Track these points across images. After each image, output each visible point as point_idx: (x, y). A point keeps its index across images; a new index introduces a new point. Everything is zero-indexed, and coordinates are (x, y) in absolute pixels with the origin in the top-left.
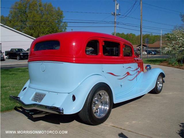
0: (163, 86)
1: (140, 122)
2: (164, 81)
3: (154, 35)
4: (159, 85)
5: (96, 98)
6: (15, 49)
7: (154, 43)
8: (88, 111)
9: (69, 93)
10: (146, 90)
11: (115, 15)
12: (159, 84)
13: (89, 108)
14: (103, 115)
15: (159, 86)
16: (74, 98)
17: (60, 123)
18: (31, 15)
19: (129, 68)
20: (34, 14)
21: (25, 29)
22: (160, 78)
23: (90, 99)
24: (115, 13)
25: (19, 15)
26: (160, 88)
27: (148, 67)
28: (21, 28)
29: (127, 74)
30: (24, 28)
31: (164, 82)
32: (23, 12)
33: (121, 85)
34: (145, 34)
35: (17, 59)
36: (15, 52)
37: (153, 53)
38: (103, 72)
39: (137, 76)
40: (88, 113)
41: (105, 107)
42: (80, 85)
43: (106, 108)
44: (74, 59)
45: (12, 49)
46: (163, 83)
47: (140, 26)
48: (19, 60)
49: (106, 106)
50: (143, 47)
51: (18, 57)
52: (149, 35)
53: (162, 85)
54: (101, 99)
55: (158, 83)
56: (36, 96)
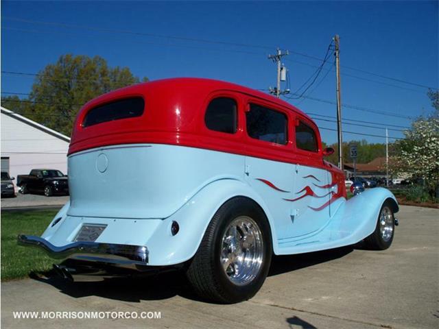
0: (395, 232)
1: (339, 298)
2: (396, 221)
3: (371, 145)
4: (386, 228)
5: (230, 237)
6: (42, 171)
7: (370, 161)
8: (211, 262)
9: (163, 219)
10: (352, 235)
11: (278, 93)
12: (384, 226)
13: (213, 255)
14: (249, 278)
15: (386, 231)
16: (175, 228)
17: (141, 301)
18: (82, 94)
19: (310, 178)
20: (88, 93)
21: (67, 127)
22: (387, 212)
23: (214, 233)
24: (279, 89)
25: (54, 95)
26: (389, 236)
27: (357, 187)
28: (58, 124)
29: (305, 192)
30: (63, 125)
31: (397, 225)
32: (63, 89)
33: (292, 217)
34: (348, 142)
35: (45, 195)
36: (41, 177)
37: (369, 183)
38: (248, 174)
39: (329, 203)
40: (210, 268)
41: (252, 258)
42: (188, 202)
43: (257, 263)
44: (178, 137)
45: (33, 171)
46: (395, 226)
47: (336, 120)
48: (49, 196)
49: (256, 258)
50: (345, 170)
51: (47, 190)
52: (359, 142)
53: (391, 229)
54: (244, 241)
55: (383, 223)
56: (84, 233)
